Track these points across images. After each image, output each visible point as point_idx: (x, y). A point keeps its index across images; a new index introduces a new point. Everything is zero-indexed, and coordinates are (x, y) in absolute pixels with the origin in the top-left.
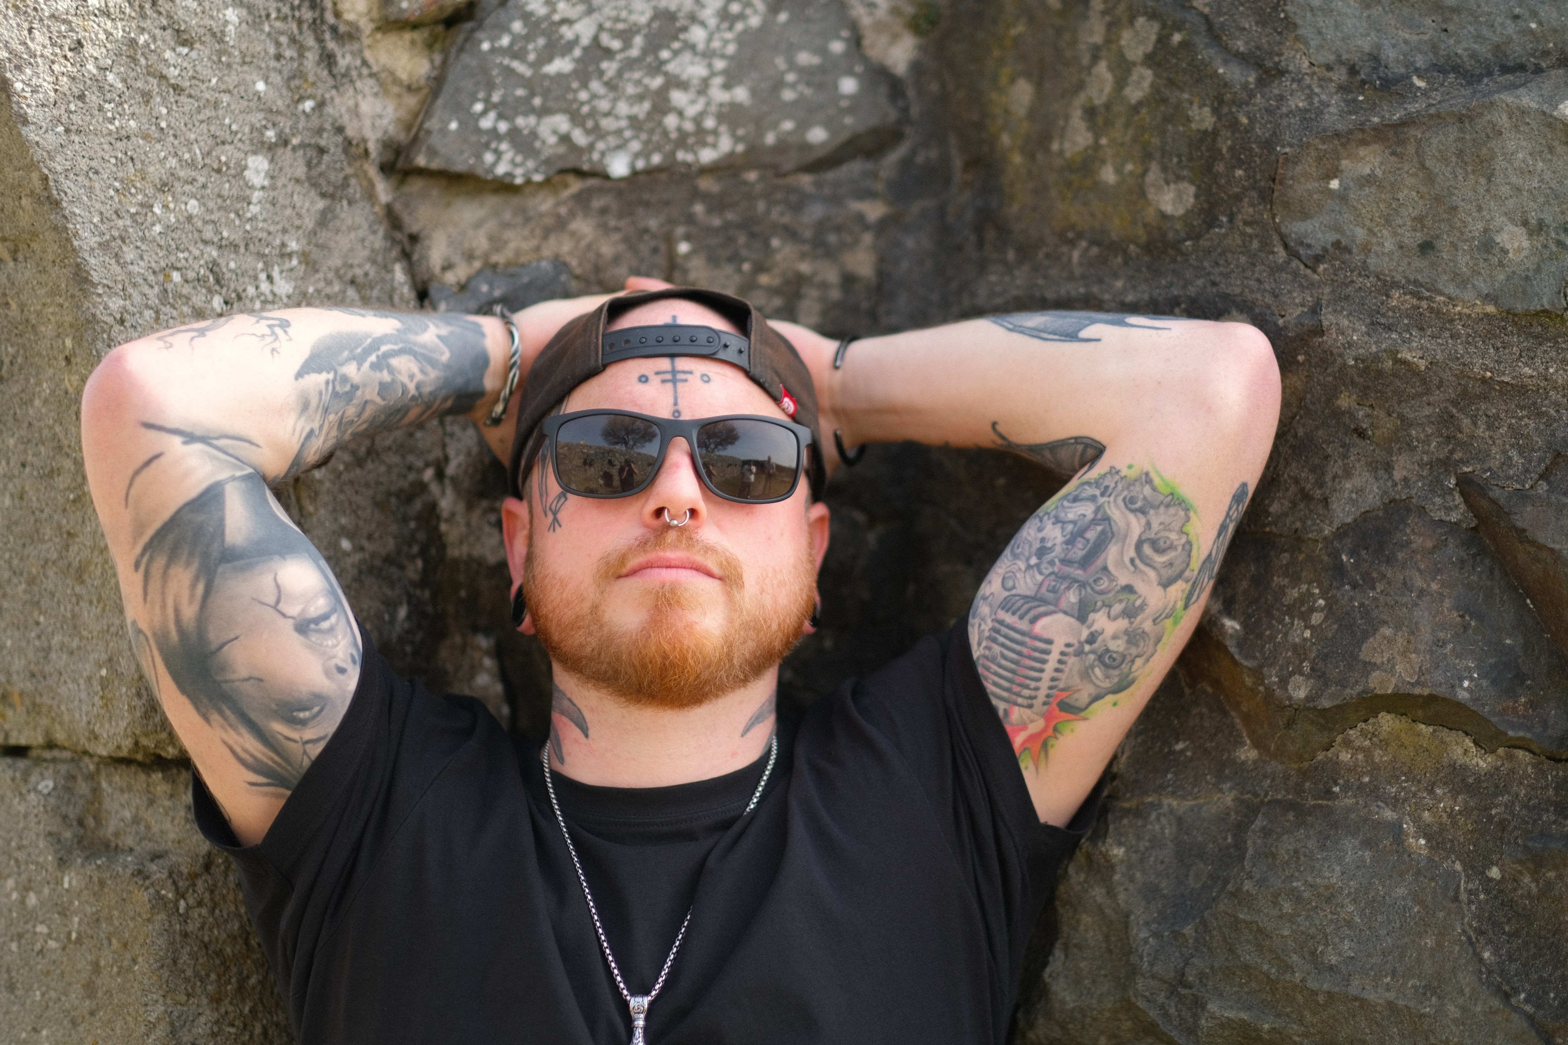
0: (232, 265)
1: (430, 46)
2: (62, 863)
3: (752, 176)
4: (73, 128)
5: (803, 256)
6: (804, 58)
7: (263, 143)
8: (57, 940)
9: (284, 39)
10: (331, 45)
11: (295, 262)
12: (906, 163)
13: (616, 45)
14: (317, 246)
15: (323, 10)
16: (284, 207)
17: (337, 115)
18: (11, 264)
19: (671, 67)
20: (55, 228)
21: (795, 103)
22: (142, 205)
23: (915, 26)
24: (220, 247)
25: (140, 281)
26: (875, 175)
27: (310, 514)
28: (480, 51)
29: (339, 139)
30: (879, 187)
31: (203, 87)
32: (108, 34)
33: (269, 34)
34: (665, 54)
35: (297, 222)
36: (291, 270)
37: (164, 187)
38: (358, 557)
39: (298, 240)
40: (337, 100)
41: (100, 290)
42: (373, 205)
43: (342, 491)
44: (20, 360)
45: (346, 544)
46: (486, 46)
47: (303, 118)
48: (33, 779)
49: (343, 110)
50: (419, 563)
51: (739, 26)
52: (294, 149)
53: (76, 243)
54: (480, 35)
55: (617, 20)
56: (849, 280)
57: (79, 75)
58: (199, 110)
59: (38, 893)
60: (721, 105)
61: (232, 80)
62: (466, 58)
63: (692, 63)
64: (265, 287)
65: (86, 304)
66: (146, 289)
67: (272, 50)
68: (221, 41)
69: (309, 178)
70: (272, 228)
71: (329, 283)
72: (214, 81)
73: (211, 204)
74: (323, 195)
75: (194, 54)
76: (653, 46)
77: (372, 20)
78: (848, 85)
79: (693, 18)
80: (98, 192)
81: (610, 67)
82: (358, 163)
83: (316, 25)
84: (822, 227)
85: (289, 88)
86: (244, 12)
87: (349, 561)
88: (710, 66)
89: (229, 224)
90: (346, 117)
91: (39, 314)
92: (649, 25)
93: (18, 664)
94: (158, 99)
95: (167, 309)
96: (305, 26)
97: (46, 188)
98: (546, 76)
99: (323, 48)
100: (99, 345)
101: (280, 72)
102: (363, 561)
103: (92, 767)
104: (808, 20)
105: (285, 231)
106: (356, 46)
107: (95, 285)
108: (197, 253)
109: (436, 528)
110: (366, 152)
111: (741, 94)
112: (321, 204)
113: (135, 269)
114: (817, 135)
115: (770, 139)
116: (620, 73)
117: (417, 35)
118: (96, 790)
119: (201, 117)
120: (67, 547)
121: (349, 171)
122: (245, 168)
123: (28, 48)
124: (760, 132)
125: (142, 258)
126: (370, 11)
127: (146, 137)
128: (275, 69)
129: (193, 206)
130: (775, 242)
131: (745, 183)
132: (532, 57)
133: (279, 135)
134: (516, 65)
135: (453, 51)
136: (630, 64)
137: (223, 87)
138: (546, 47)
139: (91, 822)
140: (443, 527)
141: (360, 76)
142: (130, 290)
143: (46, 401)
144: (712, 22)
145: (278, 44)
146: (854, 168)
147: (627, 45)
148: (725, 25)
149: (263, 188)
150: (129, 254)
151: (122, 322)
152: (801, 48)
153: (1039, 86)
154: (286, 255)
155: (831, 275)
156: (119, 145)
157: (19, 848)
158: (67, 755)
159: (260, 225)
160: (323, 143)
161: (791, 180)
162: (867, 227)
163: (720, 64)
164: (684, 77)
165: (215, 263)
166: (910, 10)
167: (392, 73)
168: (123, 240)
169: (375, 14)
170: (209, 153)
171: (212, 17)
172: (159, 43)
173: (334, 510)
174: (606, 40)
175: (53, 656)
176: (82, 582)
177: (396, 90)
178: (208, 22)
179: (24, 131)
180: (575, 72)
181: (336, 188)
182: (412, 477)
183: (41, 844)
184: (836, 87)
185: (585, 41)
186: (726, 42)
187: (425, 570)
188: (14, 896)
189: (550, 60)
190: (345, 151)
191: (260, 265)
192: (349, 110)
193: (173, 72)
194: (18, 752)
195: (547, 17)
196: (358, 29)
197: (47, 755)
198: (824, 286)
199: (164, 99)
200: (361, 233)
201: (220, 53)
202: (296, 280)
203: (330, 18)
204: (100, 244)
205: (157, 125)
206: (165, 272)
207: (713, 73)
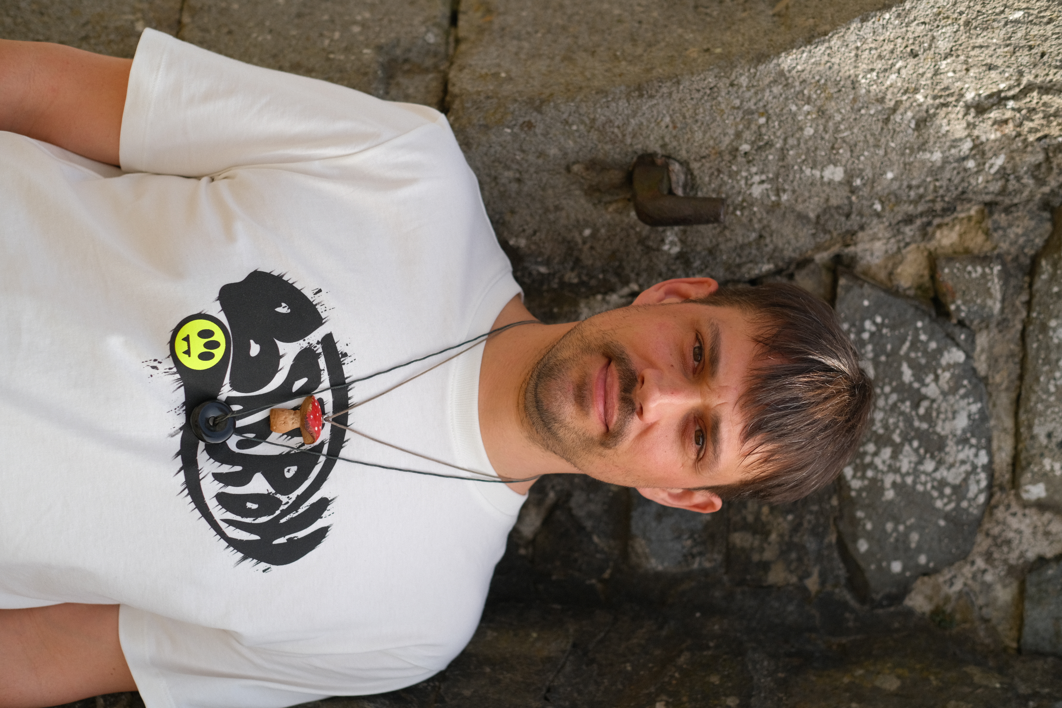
0: (771, 157)
1: (920, 287)
2: (379, 48)
3: (835, 502)
4: (859, 53)
5: (781, 536)
6: (915, 537)
7: (852, 177)
8: (329, 45)
9: (921, 190)
10: (918, 222)
11: (773, 198)
12: (845, 605)
13: (922, 411)
14: (784, 213)
15: (942, 216)
16: (810, 191)
17: (872, 225)
18: (771, 13)
19: (907, 448)
20: (793, 41)
21: (884, 531)
22: (809, 98)
23: (937, 612)
24: (782, 149)
25: (759, 96)
26: (836, 585)
27: (606, 209)
28: (916, 321)
29: (856, 227)
30: (829, 588)
31: (889, 138)
32: (923, 75)
33: (924, 181)
34: (915, 444)
35: (800, 200)
36: (768, 196)
37: (821, 112)
38: (580, 241)
39: (788, 200)
40: (881, 226)
41: (752, 71)
42: (812, 250)
43: (622, 229)
44: (708, 19)
45: (587, 232)
46: (919, 324)
47: (869, 203)
48: (436, 30)
49: (876, 230)
50: (575, 281)
51: (935, 494)
52: (849, 198)
53: (783, 54)
54: (927, 320)
55: (939, 413)
56: (765, 566)
57: (895, 56)
58: (873, 135)
59: (361, 33)
60: (882, 481)
61: (894, 156)
62: (911, 311)
63: (910, 462)
64: (757, 179)
65: (743, 62)
66: (753, 101)
67: (914, 183)
68: (919, 149)
69: (829, 208)
70: (795, 183)
71: (760, 221)
72: (893, 145)
73: (810, 143)
74: (818, 217)
75: (910, 131)
76: (921, 435)
77: (936, 249)
78: (896, 567)
79: (940, 463)
80: (818, 68)
81: (906, 407)
82: (839, 239)
83: (931, 212)
84: (801, 548)
85: (889, 194)
86: (939, 164)
87: (576, 234)
88: (908, 474)
89: (799, 155)
90: (871, 232)
91: (738, 31)
92: (935, 433)
93: (510, 19)
94: (880, 108)
95: (741, 114)
96: (931, 205)
97: (820, 35)
98: (900, 365)
99: (916, 217)
100: (716, 70)
101: (900, 188)
102: (576, 244)
103: (442, 68)
104: (940, 541)
105: (794, 191)
106: (919, 238)
107: (756, 67)
108: (779, 134)
109: (599, 292)
110: (847, 246)
111: (890, 494)
112: (812, 215)
113: (767, 93)
114: (863, 546)
115: (860, 514)
116: (902, 413)
117: (927, 278)
118: (427, 71)
119: (869, 136)
120: (585, 50)
121: (835, 234)
122: (835, 165)
123: (912, 21)
124: (863, 508)
125: (774, 97)
126: (943, 248)
127: (855, 100)
128: (901, 185)
129: (809, 131)
130: (790, 517)
131: (830, 498)
132: (913, 355)
133: (857, 188)
134: (907, 344)
135: (917, 303)
136: (909, 420)
137: (889, 151)
138: (919, 364)
139: (406, 67)
140: (599, 297)
141: (899, 241)
142: (753, 90)
143: (681, 36)
144: (938, 475)
145: (918, 187)
146: (841, 571)
147: (922, 419)
148: (935, 484)
149: (822, 177)
150: (776, 90)
151: (732, 85)
152: (921, 536)
153: (895, 694)
154: (778, 192)
155: (768, 555)
156: (849, 82)
157: (390, 21)
158: (451, 51)
159: (798, 176)
160: (853, 216)
161: (832, 528)
162: (801, 579)
163: (909, 480)
164: (901, 457)
165: (772, 146)
166: (948, 609)
167: (901, 262)
168: (786, 85)
169: (940, 251)
170: (844, 141)
171: (935, 143)
172: (917, 108)
173: (609, 225)
174: (925, 404)
175: (515, 42)
176: (562, 61)
177: (890, 265)
178: (932, 140)
179: (857, 20)
180: (903, 384)
181: (824, 225)
182: (633, 276)
183: (393, 35)
184: (896, 559)
185: (924, 390)
186: (925, 484)
187: (571, 285)
188: (359, 18)
189: (910, 367)
190: (848, 232)
191: (771, 175)
192: (875, 234)
193: (898, 118)
194: (454, 19)
195: (939, 365)
196: (930, 240)
197: (451, 39)
198: (762, 550)
199: (880, 112)
200: (793, 241)
201: (912, 149)
202: (762, 199)
203: (936, 221)
204: (783, 71)
205: (863, 107)
206: (765, 113)
207: (903, 476)
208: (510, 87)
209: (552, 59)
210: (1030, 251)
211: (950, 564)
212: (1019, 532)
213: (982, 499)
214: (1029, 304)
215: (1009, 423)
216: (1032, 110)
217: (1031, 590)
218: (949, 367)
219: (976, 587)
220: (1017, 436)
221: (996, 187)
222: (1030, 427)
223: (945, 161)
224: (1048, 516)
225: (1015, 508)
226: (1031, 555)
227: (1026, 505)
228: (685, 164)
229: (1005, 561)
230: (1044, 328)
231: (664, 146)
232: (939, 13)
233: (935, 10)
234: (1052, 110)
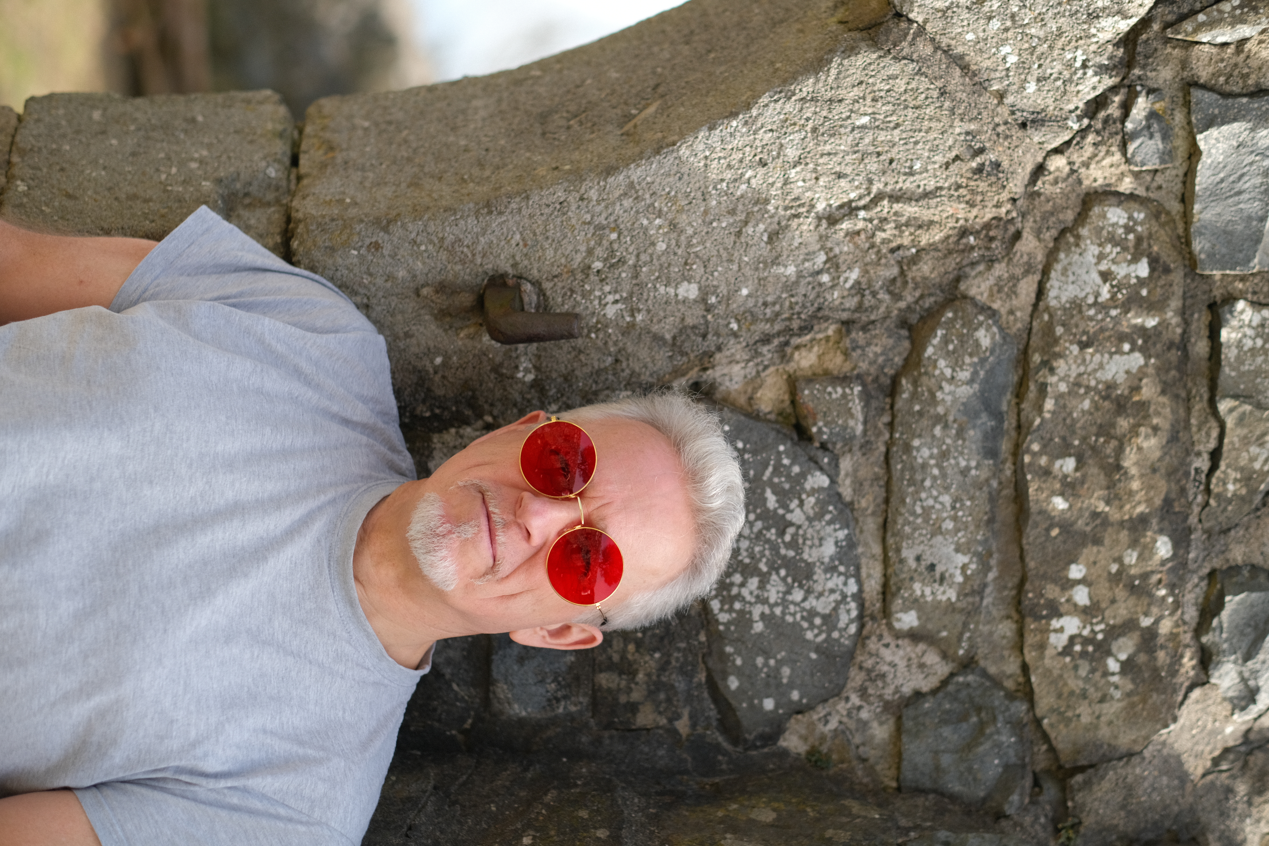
0: (624, 275)
1: (780, 414)
2: (219, 181)
3: (703, 638)
4: (708, 162)
5: (649, 675)
6: (786, 671)
7: (707, 294)
8: (167, 179)
9: (777, 308)
10: (776, 342)
11: (628, 319)
12: (717, 748)
13: (788, 538)
14: (640, 334)
15: (799, 336)
16: (665, 311)
17: (729, 346)
18: (619, 133)
19: (774, 577)
20: (642, 152)
21: (755, 666)
22: (660, 211)
23: (812, 752)
24: (635, 266)
25: (610, 211)
26: (707, 728)
27: (458, 335)
28: (779, 445)
29: (713, 349)
30: (700, 730)
31: (742, 251)
32: (773, 184)
33: (780, 297)
34: (783, 572)
35: (655, 320)
36: (623, 317)
37: (673, 226)
38: (431, 370)
39: (643, 321)
40: (739, 346)
41: (602, 183)
42: (670, 374)
43: (474, 356)
44: (556, 143)
45: (438, 360)
46: (782, 448)
47: (725, 322)
48: (276, 166)
49: (733, 351)
50: (428, 414)
51: (805, 625)
52: (704, 317)
53: (632, 166)
54: (789, 444)
55: (805, 539)
56: (633, 708)
57: (744, 165)
58: (726, 249)
59: (199, 168)
60: (750, 613)
61: (748, 271)
62: (772, 435)
63: (778, 592)
64: (610, 298)
65: (592, 175)
66: (604, 215)
67: (770, 299)
68: (773, 263)
69: (685, 327)
70: (650, 302)
71: (615, 343)
72: (746, 259)
73: (663, 259)
74: (674, 338)
75: (763, 244)
76: (788, 563)
77: (795, 371)
78: (769, 704)
79: (809, 592)
80: (668, 180)
81: (771, 535)
82: (697, 362)
83: (788, 331)
84: (670, 688)
85: (744, 313)
86: (793, 279)
87: (428, 363)
88: (776, 604)
89: (651, 272)
90: (728, 353)
91: (587, 150)
92: (802, 560)
93: (353, 155)
94: (731, 221)
95: (592, 230)
96: (787, 323)
97: (668, 146)
98: (764, 491)
99: (774, 336)
100: (566, 184)
101: (755, 306)
102: (427, 372)
103: (284, 202)
104: (812, 675)
105: (649, 311)
106: (777, 361)
107: (605, 180)
108: (631, 250)
109: (453, 426)
110: (705, 369)
111: (759, 627)
112: (668, 337)
113: (618, 207)
114: (733, 683)
115: (729, 649)
116: (768, 541)
117: (787, 403)
118: (269, 204)
119: (722, 251)
120: (432, 177)
121: (692, 356)
122: (690, 282)
123: (760, 129)
124: (732, 642)
125: (625, 211)
126: (801, 370)
127: (706, 212)
128: (757, 302)
129: (661, 246)
130: (657, 655)
131: (697, 634)
132: (776, 480)
133: (712, 305)
134: (770, 469)
135: (778, 426)
136: (775, 548)
137: (743, 265)
138: (783, 489)
139: (247, 201)
140: (453, 431)
141: (757, 365)
142: (603, 204)
143: (529, 159)
144: (807, 605)
145: (774, 304)
146: (713, 712)
147: (788, 546)
148: (805, 614)
149: (676, 295)
150: (627, 203)
151: (582, 199)
152: (793, 670)
153: (771, 825)
154: (633, 312)
155: (636, 696)
156: (699, 194)
157: (229, 158)
158: (293, 187)
159: (652, 294)
160: (709, 336)
161: (702, 666)
162: (671, 721)
163: (778, 611)
164: (768, 587)
165: (624, 263)
166: (824, 749)
167: (760, 387)
168: (636, 198)
169: (799, 373)
170: (697, 256)
171: (788, 256)
172: (769, 220)
173: (460, 350)
174: (791, 530)
175: (359, 173)
176: (408, 187)
177: (750, 390)
178: (785, 253)
179: (705, 128)
180: (767, 510)
181: (680, 347)
182: (486, 407)
183: (232, 169)
184: (767, 697)
185: (789, 517)
186: (794, 615)
187: (424, 418)
188: (196, 155)
189: (774, 493)
190: (705, 353)
191: (625, 295)
192: (733, 355)
193: (750, 230)
194: (295, 161)
195: (803, 490)
196: (788, 361)
197: (293, 177)
198: (629, 691)
199: (732, 224)
200: (650, 365)
201: (765, 263)
202: (616, 320)
203: (796, 341)
204: (633, 182)
205: (714, 220)
206: (616, 228)
207: (771, 606)
208: (355, 210)
209: (399, 185)
210: (889, 371)
211: (825, 701)
212: (893, 665)
213: (853, 629)
214: (891, 425)
215: (877, 549)
216: (884, 220)
217: (908, 724)
218: (813, 491)
219: (852, 725)
220: (886, 561)
221: (852, 303)
222: (898, 550)
223: (800, 275)
224: (921, 647)
225: (887, 639)
226: (907, 690)
227: (898, 635)
228: (537, 284)
229: (881, 697)
230: (907, 448)
231: (515, 265)
232: (786, 120)
233: (782, 117)
234: (903, 220)
